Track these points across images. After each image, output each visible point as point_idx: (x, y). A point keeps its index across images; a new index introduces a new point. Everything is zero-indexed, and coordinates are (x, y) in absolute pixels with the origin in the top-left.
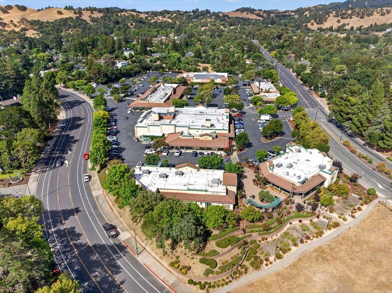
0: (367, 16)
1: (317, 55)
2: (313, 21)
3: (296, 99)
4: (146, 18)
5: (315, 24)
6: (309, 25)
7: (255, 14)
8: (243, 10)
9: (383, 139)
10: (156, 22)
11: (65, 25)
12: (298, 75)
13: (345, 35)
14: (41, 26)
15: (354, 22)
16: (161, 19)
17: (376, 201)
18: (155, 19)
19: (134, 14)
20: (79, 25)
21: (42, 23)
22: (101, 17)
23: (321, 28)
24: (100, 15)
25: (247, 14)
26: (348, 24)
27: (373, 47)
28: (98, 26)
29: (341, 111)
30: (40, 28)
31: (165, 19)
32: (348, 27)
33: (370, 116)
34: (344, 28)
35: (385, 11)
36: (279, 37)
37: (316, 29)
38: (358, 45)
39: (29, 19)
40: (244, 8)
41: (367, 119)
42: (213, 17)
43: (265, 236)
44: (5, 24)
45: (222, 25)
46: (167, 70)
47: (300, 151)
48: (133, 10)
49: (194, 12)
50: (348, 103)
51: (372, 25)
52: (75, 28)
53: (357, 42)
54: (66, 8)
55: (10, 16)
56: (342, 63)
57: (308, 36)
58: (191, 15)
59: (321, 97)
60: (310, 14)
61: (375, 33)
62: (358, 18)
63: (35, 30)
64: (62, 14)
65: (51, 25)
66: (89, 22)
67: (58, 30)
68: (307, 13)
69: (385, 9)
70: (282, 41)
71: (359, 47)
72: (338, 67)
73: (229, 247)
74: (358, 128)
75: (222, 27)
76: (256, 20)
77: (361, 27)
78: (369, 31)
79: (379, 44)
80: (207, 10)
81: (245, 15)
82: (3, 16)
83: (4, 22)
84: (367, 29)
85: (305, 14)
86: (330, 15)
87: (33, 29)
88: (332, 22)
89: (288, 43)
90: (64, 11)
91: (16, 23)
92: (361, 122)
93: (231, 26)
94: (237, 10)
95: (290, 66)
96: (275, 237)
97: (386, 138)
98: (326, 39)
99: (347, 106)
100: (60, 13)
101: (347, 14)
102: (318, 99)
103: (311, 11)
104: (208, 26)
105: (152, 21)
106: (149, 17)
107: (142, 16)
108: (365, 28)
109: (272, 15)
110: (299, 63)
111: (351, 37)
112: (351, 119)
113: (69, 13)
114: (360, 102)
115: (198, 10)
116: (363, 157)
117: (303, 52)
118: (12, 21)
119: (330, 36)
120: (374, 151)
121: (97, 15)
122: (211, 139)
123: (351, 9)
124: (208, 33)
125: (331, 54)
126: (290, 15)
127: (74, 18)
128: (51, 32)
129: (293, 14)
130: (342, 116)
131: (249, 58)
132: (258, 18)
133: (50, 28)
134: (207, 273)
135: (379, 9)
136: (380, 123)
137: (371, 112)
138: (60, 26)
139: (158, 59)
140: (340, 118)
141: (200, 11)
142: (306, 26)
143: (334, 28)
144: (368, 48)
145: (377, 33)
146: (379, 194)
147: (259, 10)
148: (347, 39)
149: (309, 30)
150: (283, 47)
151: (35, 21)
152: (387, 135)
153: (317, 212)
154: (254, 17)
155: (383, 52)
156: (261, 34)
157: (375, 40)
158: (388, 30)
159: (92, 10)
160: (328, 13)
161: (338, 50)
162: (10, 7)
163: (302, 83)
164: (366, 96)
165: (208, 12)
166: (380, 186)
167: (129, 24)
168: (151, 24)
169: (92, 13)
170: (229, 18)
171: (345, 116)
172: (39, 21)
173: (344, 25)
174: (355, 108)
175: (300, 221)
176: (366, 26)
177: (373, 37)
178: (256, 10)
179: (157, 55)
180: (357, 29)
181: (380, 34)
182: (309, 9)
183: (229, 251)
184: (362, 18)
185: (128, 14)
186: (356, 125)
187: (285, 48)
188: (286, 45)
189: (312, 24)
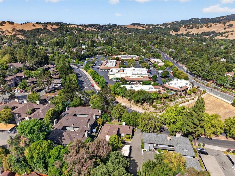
0: (200, 28)
1: (177, 47)
2: (172, 30)
3: (172, 64)
4: (83, 29)
5: (174, 31)
6: (171, 32)
7: (141, 26)
8: (135, 24)
9: (208, 76)
10: (89, 31)
11: (38, 32)
12: (170, 56)
13: (190, 37)
14: (24, 33)
15: (194, 31)
16: (91, 29)
17: (206, 94)
18: (87, 29)
19: (76, 26)
20: (46, 32)
21: (25, 31)
22: (58, 28)
23: (177, 34)
24: (57, 27)
25: (137, 26)
26: (191, 32)
27: (204, 43)
28: (57, 33)
29: (192, 67)
30: (24, 34)
31: (93, 29)
32: (191, 34)
33: (203, 68)
34: (189, 34)
35: (209, 25)
36: (157, 39)
37: (174, 34)
38: (197, 42)
39: (17, 29)
40: (135, 23)
41: (202, 69)
42: (119, 28)
43: (171, 102)
44: (4, 32)
45: (125, 32)
46: (106, 55)
47: (178, 80)
48: (75, 24)
49: (108, 25)
50: (194, 64)
51: (203, 32)
52: (44, 34)
53: (196, 41)
54: (37, 23)
55: (5, 27)
56: (189, 51)
57: (171, 38)
58: (107, 27)
59: (182, 64)
60: (171, 27)
61: (205, 37)
62: (196, 29)
63: (21, 35)
64: (35, 26)
65: (30, 32)
66: (51, 30)
67: (34, 35)
68: (169, 26)
69: (209, 24)
70: (158, 41)
71: (197, 43)
72: (188, 52)
73: (160, 104)
74: (199, 73)
75: (125, 33)
76: (142, 29)
77: (198, 33)
78: (202, 35)
79: (207, 42)
80: (115, 24)
81: (136, 27)
82: (1, 27)
83: (3, 30)
84: (201, 34)
85: (168, 26)
86: (182, 27)
87: (20, 34)
88: (183, 31)
89: (162, 41)
90: (36, 25)
91: (10, 31)
92: (199, 71)
93: (129, 33)
94: (131, 24)
95: (165, 52)
96: (174, 103)
97: (209, 75)
98: (181, 39)
99: (194, 65)
100: (34, 26)
101: (190, 26)
102: (181, 65)
103: (171, 25)
104: (117, 33)
105: (86, 30)
106: (84, 28)
107: (80, 27)
108: (200, 34)
109: (150, 27)
110: (169, 51)
111: (193, 38)
112: (195, 70)
113: (39, 25)
114: (199, 63)
115: (110, 24)
116: (201, 83)
117: (170, 46)
118: (7, 30)
119: (182, 38)
120: (205, 81)
121: (55, 27)
122: (142, 78)
123: (192, 24)
124: (118, 36)
125: (184, 47)
126: (160, 27)
127: (43, 29)
128: (30, 36)
129: (161, 26)
130: (192, 69)
131: (144, 49)
132: (143, 28)
133: (29, 34)
134: (155, 110)
135: (206, 24)
136: (207, 70)
137: (203, 66)
138: (35, 33)
139: (101, 49)
140: (191, 70)
141: (111, 25)
142: (169, 33)
143: (184, 34)
144: (202, 43)
145: (206, 37)
146: (207, 92)
147: (143, 24)
148: (191, 39)
149: (171, 35)
150: (160, 43)
151: (21, 30)
152: (209, 74)
153: (186, 96)
154: (141, 28)
155: (209, 46)
156: (147, 37)
157: (205, 40)
158: (211, 35)
159: (52, 24)
160: (180, 26)
161: (187, 44)
162: (4, 22)
163: (173, 59)
164: (201, 60)
165: (116, 25)
166: (207, 90)
167: (74, 32)
168: (86, 32)
169: (52, 26)
170: (128, 28)
171: (193, 69)
172: (23, 30)
173: (189, 32)
174: (197, 66)
175: (181, 99)
176: (200, 33)
177: (204, 39)
178: (141, 25)
179: (99, 48)
180: (196, 34)
181: (208, 37)
182: (170, 24)
183: (160, 105)
184: (198, 28)
185: (72, 26)
186: (198, 72)
187: (161, 44)
188: (161, 42)
189: (172, 32)
